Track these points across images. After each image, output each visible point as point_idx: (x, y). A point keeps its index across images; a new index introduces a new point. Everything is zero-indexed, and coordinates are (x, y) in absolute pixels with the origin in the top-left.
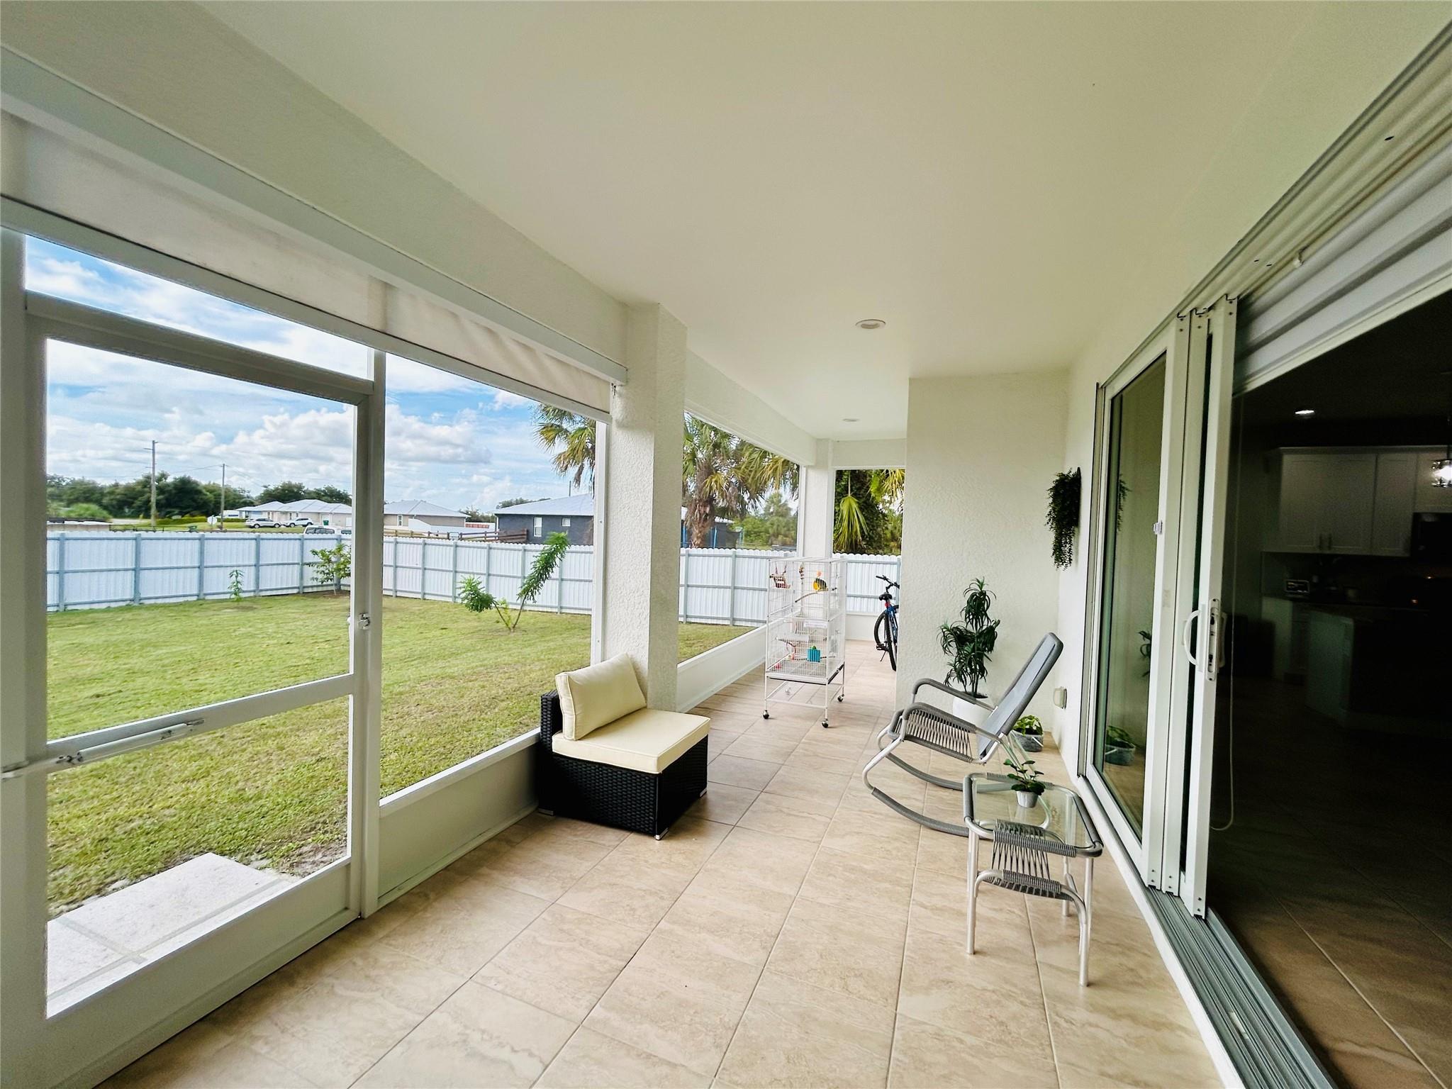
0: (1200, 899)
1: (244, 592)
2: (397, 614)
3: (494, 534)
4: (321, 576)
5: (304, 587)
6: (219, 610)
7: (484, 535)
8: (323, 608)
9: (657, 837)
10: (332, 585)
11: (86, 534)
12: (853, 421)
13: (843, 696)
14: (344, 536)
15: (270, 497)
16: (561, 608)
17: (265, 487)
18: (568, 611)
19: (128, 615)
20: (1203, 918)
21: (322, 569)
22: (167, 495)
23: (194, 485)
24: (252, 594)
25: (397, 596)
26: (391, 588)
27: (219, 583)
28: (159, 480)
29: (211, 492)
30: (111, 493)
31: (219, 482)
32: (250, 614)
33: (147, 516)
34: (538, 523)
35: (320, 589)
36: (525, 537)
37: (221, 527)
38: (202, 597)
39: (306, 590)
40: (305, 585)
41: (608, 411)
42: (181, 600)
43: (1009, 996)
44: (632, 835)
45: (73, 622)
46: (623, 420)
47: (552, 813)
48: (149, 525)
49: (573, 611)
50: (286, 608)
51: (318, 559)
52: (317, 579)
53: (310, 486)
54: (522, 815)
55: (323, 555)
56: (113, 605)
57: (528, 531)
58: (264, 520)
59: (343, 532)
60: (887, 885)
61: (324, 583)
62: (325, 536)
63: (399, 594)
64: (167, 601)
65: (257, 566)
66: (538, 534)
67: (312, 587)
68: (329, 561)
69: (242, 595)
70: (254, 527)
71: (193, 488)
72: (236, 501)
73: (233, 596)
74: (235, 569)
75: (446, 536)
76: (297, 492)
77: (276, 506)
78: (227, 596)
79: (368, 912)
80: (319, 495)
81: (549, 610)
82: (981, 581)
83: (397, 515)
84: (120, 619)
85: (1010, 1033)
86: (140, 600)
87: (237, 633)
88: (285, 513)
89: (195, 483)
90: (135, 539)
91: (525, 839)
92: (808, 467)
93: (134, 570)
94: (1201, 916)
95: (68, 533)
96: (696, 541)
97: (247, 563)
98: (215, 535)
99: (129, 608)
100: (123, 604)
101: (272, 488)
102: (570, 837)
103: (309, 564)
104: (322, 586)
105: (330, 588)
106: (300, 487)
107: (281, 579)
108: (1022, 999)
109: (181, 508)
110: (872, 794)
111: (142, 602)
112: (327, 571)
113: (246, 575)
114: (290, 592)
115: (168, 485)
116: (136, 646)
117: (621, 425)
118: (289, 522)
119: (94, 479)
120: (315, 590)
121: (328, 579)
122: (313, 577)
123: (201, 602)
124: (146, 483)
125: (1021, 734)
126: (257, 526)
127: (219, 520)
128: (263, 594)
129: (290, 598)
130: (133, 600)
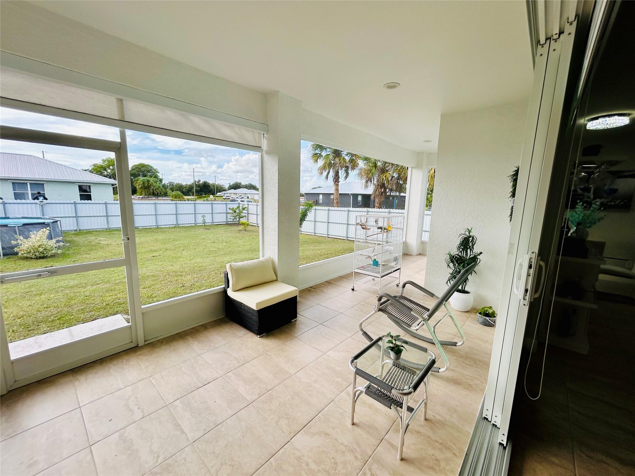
0: (504, 435)
1: (208, 223)
2: (254, 233)
3: (304, 202)
5: (228, 222)
6: (199, 229)
8: (231, 230)
9: (259, 336)
10: (237, 221)
11: (164, 202)
12: (429, 141)
13: (399, 283)
14: (241, 202)
15: (231, 187)
16: (315, 233)
17: (229, 184)
18: (318, 235)
19: (173, 230)
20: (505, 446)
21: (233, 215)
22: (200, 188)
23: (208, 184)
24: (211, 224)
26: (256, 223)
27: (200, 219)
28: (198, 182)
30: (186, 187)
32: (207, 231)
33: (193, 195)
34: (321, 196)
35: (233, 223)
36: (315, 203)
37: (215, 199)
38: (195, 224)
39: (228, 223)
41: (260, 146)
42: (190, 225)
43: (352, 451)
44: (251, 333)
46: (267, 150)
47: (229, 319)
49: (319, 235)
50: (220, 229)
51: (231, 211)
52: (232, 219)
53: (243, 183)
54: (219, 318)
55: (233, 210)
56: (171, 226)
57: (316, 200)
58: (228, 196)
60: (340, 380)
61: (234, 220)
62: (234, 202)
64: (186, 225)
65: (212, 213)
66: (321, 201)
67: (230, 222)
68: (235, 212)
69: (206, 224)
70: (225, 199)
71: (207, 185)
72: (220, 189)
73: (203, 224)
74: (203, 214)
76: (240, 186)
77: (232, 191)
78: (201, 224)
79: (140, 345)
80: (246, 187)
81: (310, 234)
82: (470, 229)
84: (170, 231)
85: (335, 470)
86: (178, 225)
87: (200, 238)
88: (235, 194)
89: (208, 183)
91: (212, 328)
92: (412, 168)
94: (504, 445)
96: (377, 205)
97: (208, 212)
98: (199, 202)
99: (175, 227)
100: (174, 226)
101: (231, 184)
102: (228, 330)
103: (229, 213)
105: (235, 222)
106: (240, 184)
107: (220, 218)
108: (357, 455)
109: (204, 192)
110: (362, 334)
111: (179, 225)
112: (234, 216)
113: (207, 217)
114: (223, 223)
115: (200, 184)
116: (171, 241)
117: (268, 153)
119: (181, 183)
120: (231, 223)
122: (230, 218)
123: (195, 226)
125: (480, 315)
126: (226, 199)
127: (214, 197)
128: (215, 224)
129: (223, 225)
130: (176, 225)
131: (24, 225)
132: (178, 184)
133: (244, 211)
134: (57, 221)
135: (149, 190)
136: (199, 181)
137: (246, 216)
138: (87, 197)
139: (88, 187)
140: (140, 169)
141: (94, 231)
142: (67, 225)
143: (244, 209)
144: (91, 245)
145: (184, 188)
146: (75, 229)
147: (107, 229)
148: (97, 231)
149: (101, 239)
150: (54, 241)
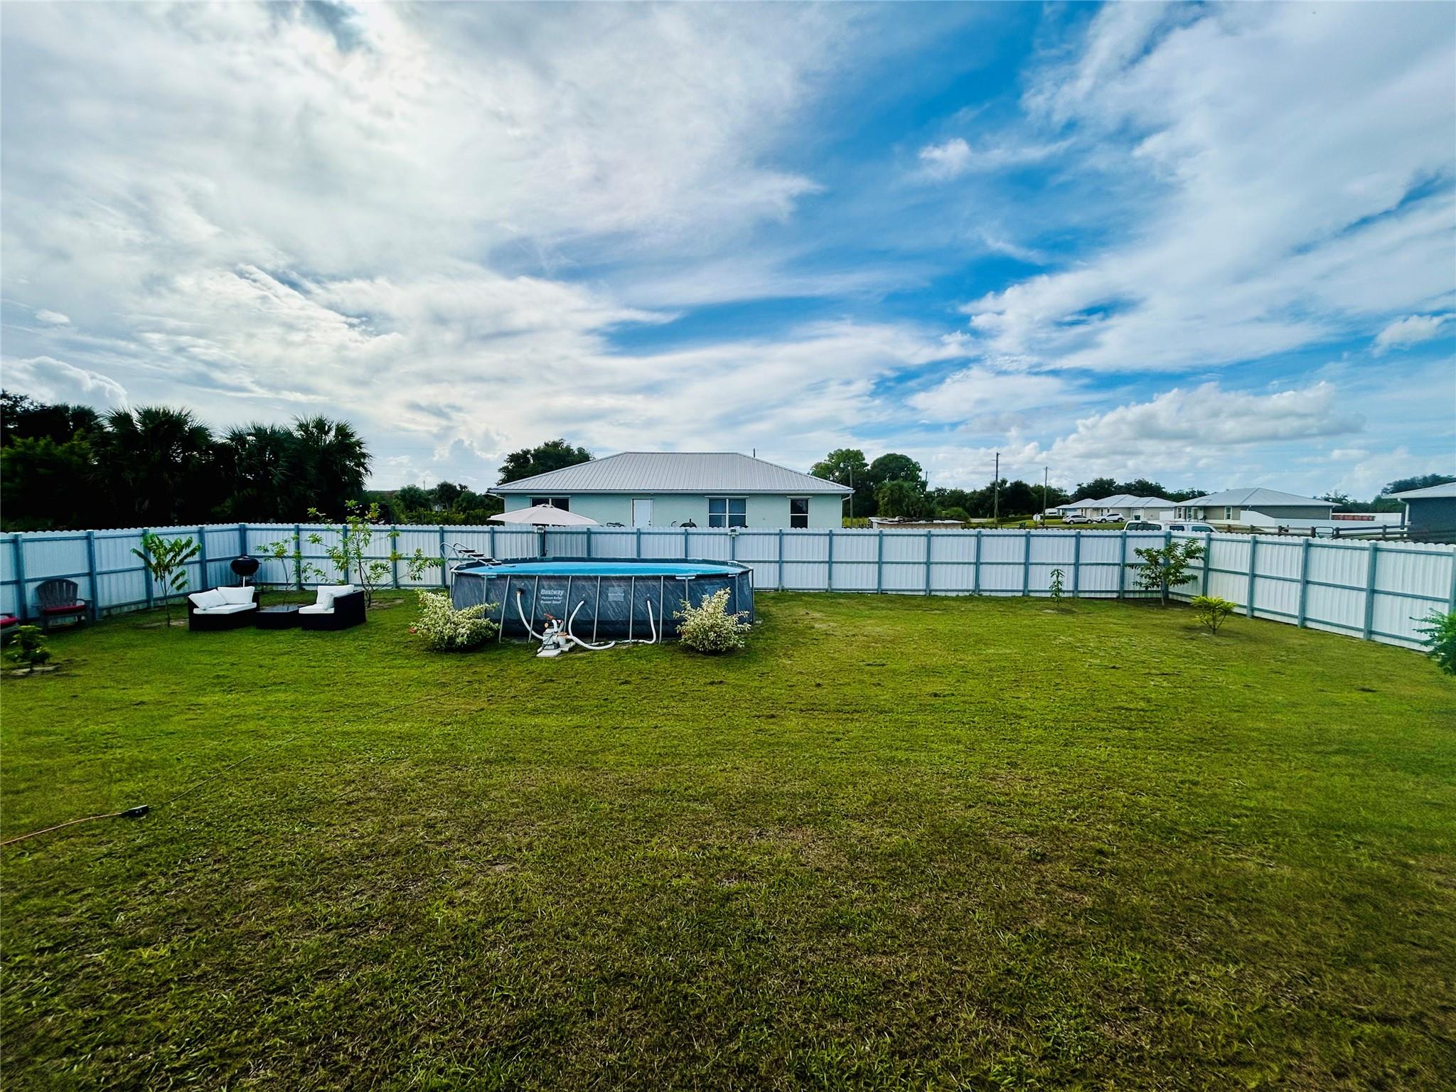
1: (1064, 592)
4: (1144, 581)
5: (1124, 592)
6: (1041, 609)
7: (1381, 531)
8: (1149, 621)
10: (1159, 592)
14: (1175, 533)
15: (1083, 494)
17: (1079, 485)
19: (969, 606)
21: (1148, 572)
22: (1006, 497)
24: (1071, 595)
25: (1253, 617)
27: (1042, 581)
28: (1001, 485)
29: (1036, 493)
31: (1043, 484)
32: (1069, 618)
33: (992, 516)
35: (1143, 595)
37: (1043, 524)
38: (1026, 593)
39: (1127, 596)
40: (1126, 589)
42: (1010, 594)
45: (933, 607)
48: (993, 523)
51: (1142, 560)
52: (1141, 584)
53: (1120, 482)
55: (1150, 555)
56: (961, 594)
58: (1079, 517)
59: (1172, 528)
61: (1149, 589)
62: (1150, 532)
63: (1257, 614)
64: (1001, 594)
65: (1076, 565)
67: (1134, 592)
68: (1157, 563)
69: (1062, 595)
70: (1070, 524)
73: (1054, 596)
74: (1056, 567)
75: (1309, 532)
77: (1089, 503)
78: (1049, 595)
80: (1129, 489)
83: (1223, 507)
84: (963, 609)
86: (979, 591)
87: (1058, 642)
88: (1097, 509)
90: (977, 536)
93: (975, 564)
95: (934, 531)
97: (1066, 561)
98: (1039, 532)
99: (970, 599)
100: (967, 594)
101: (1085, 485)
103: (1132, 566)
104: (1146, 591)
105: (1155, 595)
106: (1111, 482)
107: (1100, 581)
109: (1015, 508)
111: (981, 593)
112: (1153, 575)
113: (1065, 574)
114: (1109, 595)
115: (1007, 489)
118: (1100, 518)
120: (1137, 596)
121: (1153, 584)
122: (1135, 581)
123: (1025, 599)
124: (991, 489)
126: (1072, 523)
127: (1042, 518)
128: (1082, 595)
129: (1110, 602)
130: (974, 591)
131: (698, 577)
132: (953, 492)
133: (1191, 562)
134: (748, 572)
135: (902, 507)
136: (1004, 482)
137: (1195, 578)
138: (799, 521)
139: (804, 503)
140: (886, 465)
141: (804, 594)
142: (764, 578)
143: (1190, 554)
144: (796, 630)
145: (966, 500)
146: (776, 586)
147: (827, 590)
148: (809, 595)
149: (817, 615)
150: (735, 618)
